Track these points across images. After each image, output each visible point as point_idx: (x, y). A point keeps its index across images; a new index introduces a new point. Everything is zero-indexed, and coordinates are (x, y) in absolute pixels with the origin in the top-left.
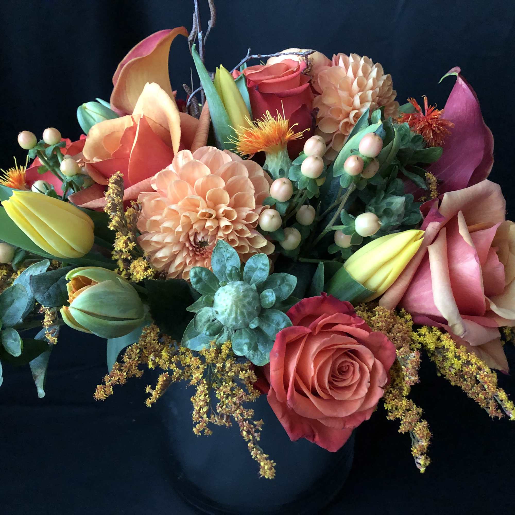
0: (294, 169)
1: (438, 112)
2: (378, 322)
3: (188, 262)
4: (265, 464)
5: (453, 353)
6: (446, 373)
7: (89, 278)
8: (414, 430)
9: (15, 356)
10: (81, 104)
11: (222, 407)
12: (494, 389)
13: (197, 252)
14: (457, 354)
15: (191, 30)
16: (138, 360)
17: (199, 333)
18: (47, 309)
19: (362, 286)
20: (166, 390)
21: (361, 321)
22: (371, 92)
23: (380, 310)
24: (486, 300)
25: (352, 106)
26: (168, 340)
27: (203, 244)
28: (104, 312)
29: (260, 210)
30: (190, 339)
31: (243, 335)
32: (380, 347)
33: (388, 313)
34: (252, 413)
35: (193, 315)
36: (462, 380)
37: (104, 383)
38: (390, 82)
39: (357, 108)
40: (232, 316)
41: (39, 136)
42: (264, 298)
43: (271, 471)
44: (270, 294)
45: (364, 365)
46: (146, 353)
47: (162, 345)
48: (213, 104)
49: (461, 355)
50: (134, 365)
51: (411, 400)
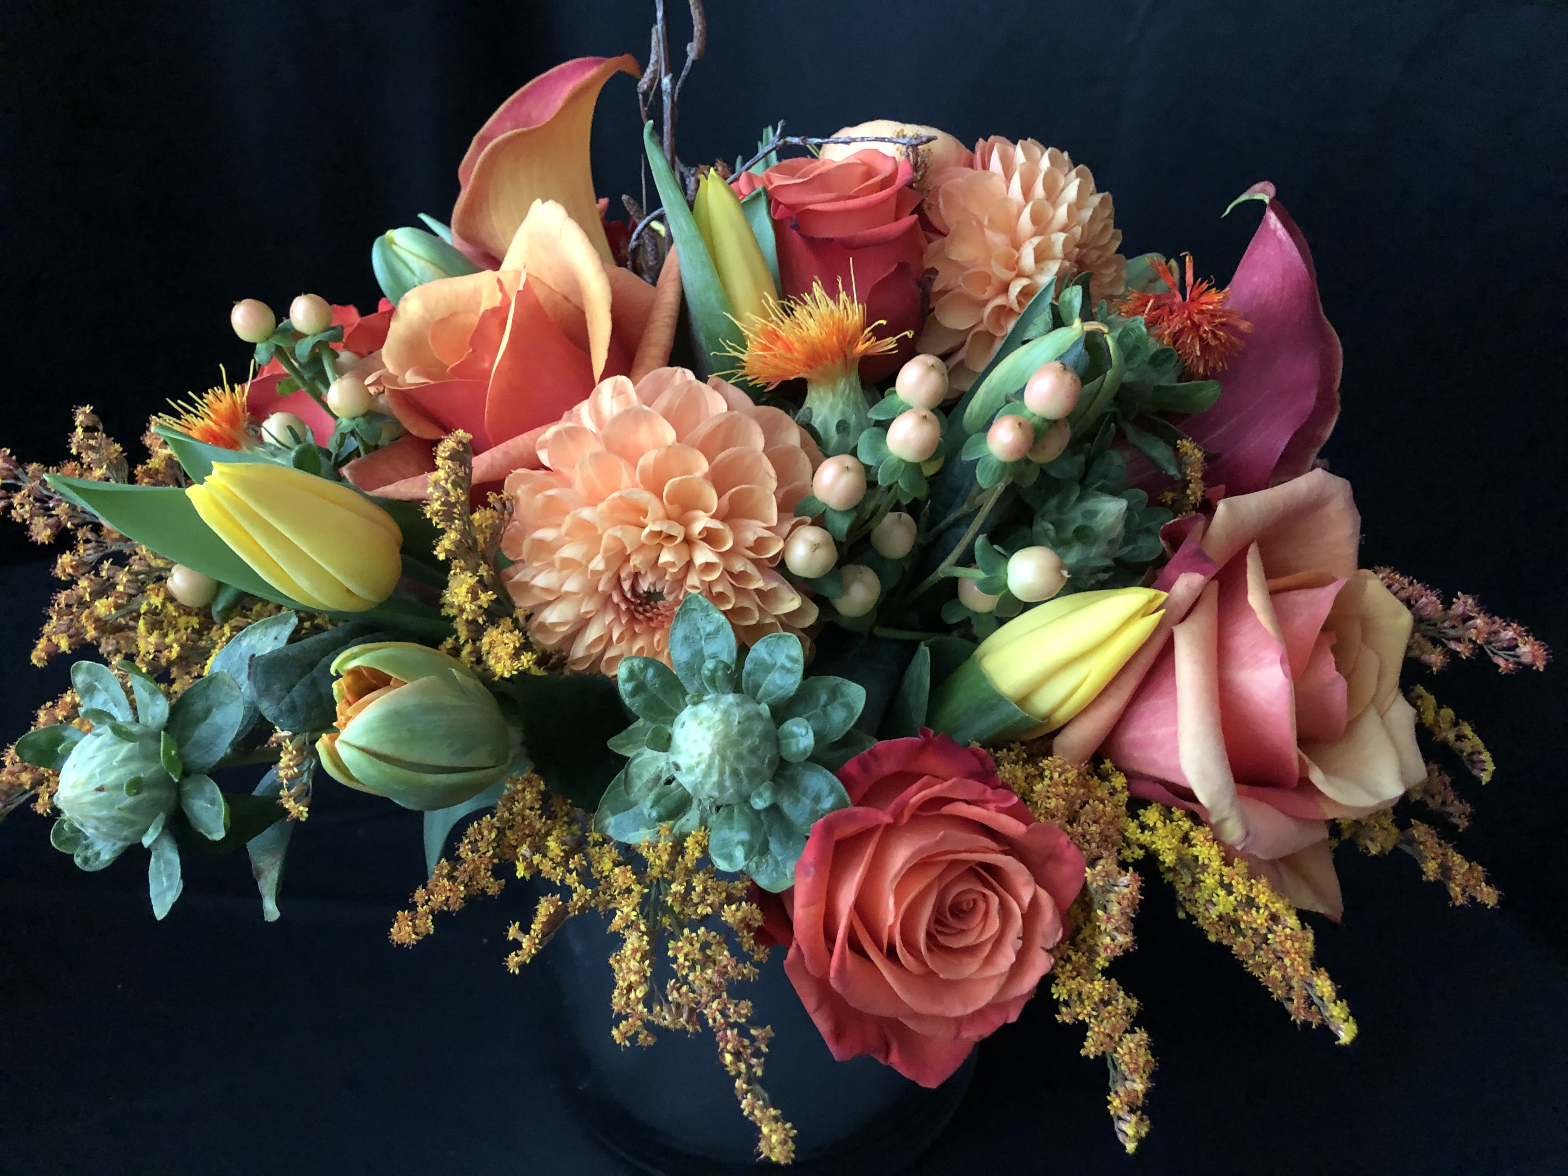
0: (871, 437)
1: (1215, 296)
2: (1049, 798)
3: (615, 637)
4: (771, 1131)
5: (1217, 877)
6: (1199, 912)
7: (386, 672)
8: (1116, 1051)
9: (210, 837)
10: (383, 233)
11: (678, 990)
12: (1305, 970)
13: (638, 612)
14: (1226, 880)
15: (647, 66)
16: (493, 856)
17: (634, 804)
18: (285, 737)
19: (1017, 707)
20: (553, 934)
21: (1009, 799)
22: (1062, 236)
23: (1055, 768)
24: (1300, 758)
25: (1014, 270)
26: (564, 808)
27: (652, 597)
28: (414, 755)
29: (787, 527)
30: (614, 813)
31: (735, 820)
32: (1050, 857)
33: (1072, 775)
34: (746, 1011)
35: (623, 761)
36: (1233, 931)
37: (413, 907)
38: (1109, 211)
39: (1027, 274)
40: (711, 777)
41: (281, 311)
42: (788, 738)
43: (785, 1147)
44: (803, 731)
45: (1010, 898)
46: (512, 837)
47: (549, 821)
48: (691, 260)
49: (1234, 882)
50: (483, 866)
51: (1113, 980)
